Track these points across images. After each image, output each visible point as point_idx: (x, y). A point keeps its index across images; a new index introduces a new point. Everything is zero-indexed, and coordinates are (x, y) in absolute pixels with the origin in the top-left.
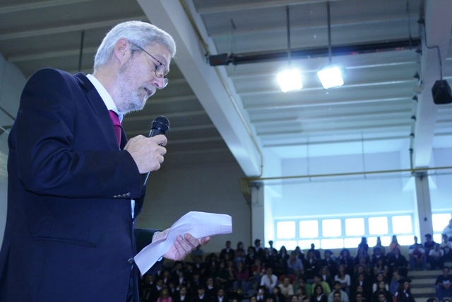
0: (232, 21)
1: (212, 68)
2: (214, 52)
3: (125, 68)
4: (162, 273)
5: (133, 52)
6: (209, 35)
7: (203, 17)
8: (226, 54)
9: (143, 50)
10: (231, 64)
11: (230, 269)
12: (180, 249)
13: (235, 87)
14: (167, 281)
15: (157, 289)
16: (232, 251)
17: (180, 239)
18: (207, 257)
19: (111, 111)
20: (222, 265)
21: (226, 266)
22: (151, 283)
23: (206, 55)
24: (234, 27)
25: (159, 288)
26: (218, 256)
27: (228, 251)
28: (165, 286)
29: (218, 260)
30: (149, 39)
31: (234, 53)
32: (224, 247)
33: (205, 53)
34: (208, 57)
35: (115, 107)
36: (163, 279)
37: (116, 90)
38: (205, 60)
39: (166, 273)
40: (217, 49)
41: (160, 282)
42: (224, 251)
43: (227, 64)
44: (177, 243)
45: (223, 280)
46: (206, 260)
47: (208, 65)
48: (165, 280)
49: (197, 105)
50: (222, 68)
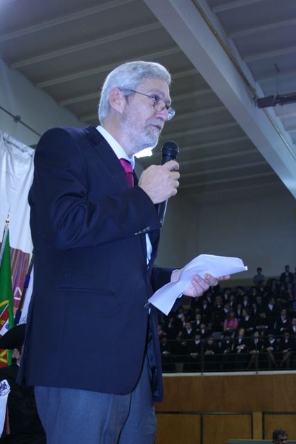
0: (276, 65)
1: (261, 109)
2: (261, 95)
3: (126, 115)
4: (229, 297)
5: (126, 97)
6: (255, 80)
7: (248, 65)
8: (273, 96)
9: (135, 92)
10: (278, 105)
11: (289, 291)
12: (198, 288)
13: (284, 124)
14: (233, 304)
15: (224, 311)
16: (291, 275)
17: (197, 278)
18: (268, 281)
19: (122, 159)
20: (283, 288)
21: (286, 289)
22: (219, 307)
23: (254, 99)
24: (278, 70)
25: (226, 311)
26: (279, 279)
27: (287, 274)
28: (232, 309)
29: (279, 283)
30: (138, 79)
31: (280, 94)
32: (284, 271)
33: (253, 97)
34: (256, 100)
35: (125, 155)
36: (229, 302)
37: (125, 138)
38: (254, 103)
39: (232, 297)
40: (264, 93)
41: (227, 306)
42: (283, 275)
43: (274, 105)
44: (194, 282)
45: (283, 301)
46: (268, 283)
47: (257, 107)
48: (231, 304)
49: (250, 145)
50: (270, 110)
